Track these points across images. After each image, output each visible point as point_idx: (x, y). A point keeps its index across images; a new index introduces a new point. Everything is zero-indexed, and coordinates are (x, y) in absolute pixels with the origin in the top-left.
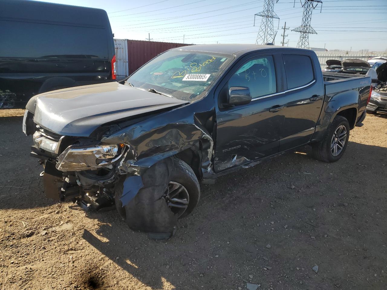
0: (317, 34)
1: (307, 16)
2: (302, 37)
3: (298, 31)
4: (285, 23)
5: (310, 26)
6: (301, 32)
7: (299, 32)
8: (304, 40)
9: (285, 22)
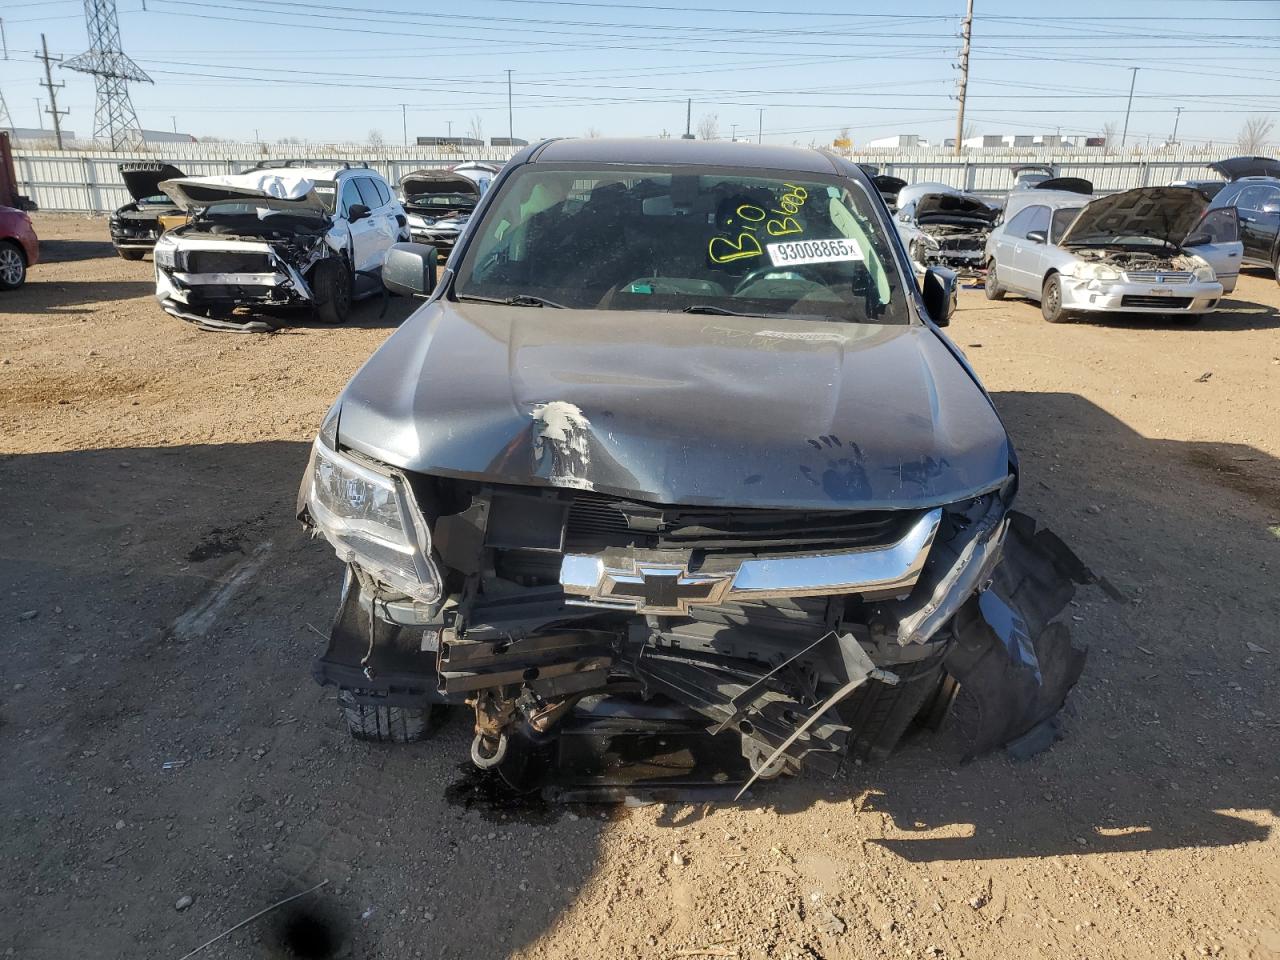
0: (152, 82)
1: (102, 18)
2: (103, 90)
3: (82, 70)
4: (40, 38)
5: (121, 53)
6: (95, 72)
7: (87, 71)
8: (114, 103)
9: (43, 37)
